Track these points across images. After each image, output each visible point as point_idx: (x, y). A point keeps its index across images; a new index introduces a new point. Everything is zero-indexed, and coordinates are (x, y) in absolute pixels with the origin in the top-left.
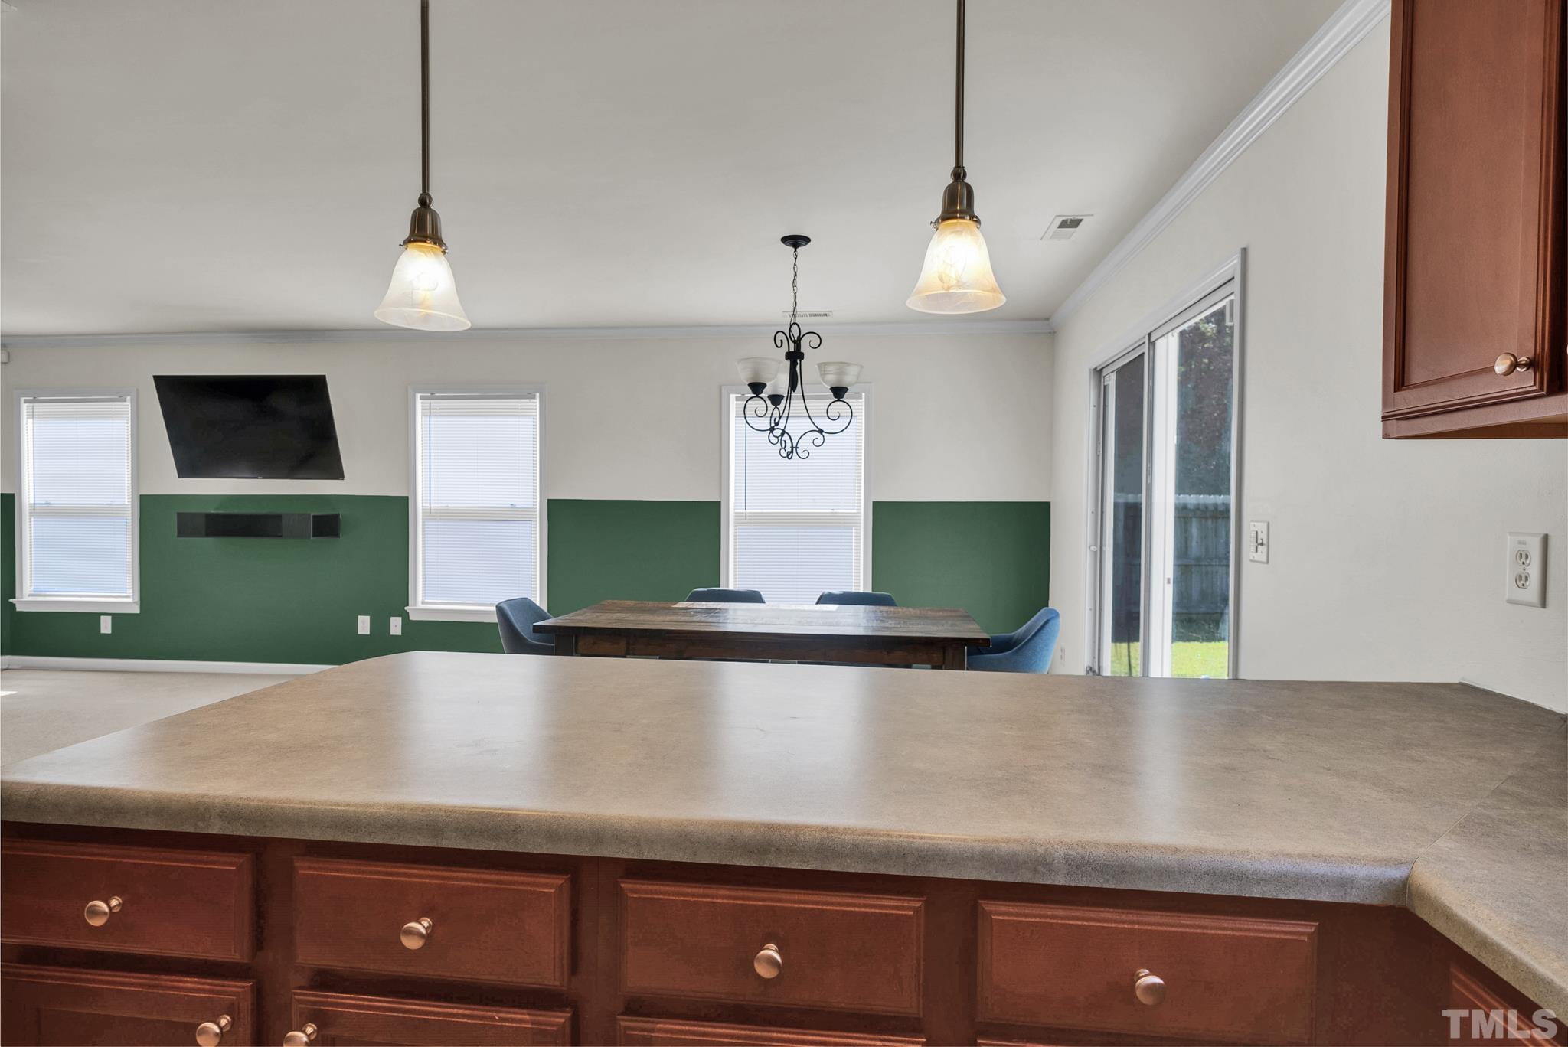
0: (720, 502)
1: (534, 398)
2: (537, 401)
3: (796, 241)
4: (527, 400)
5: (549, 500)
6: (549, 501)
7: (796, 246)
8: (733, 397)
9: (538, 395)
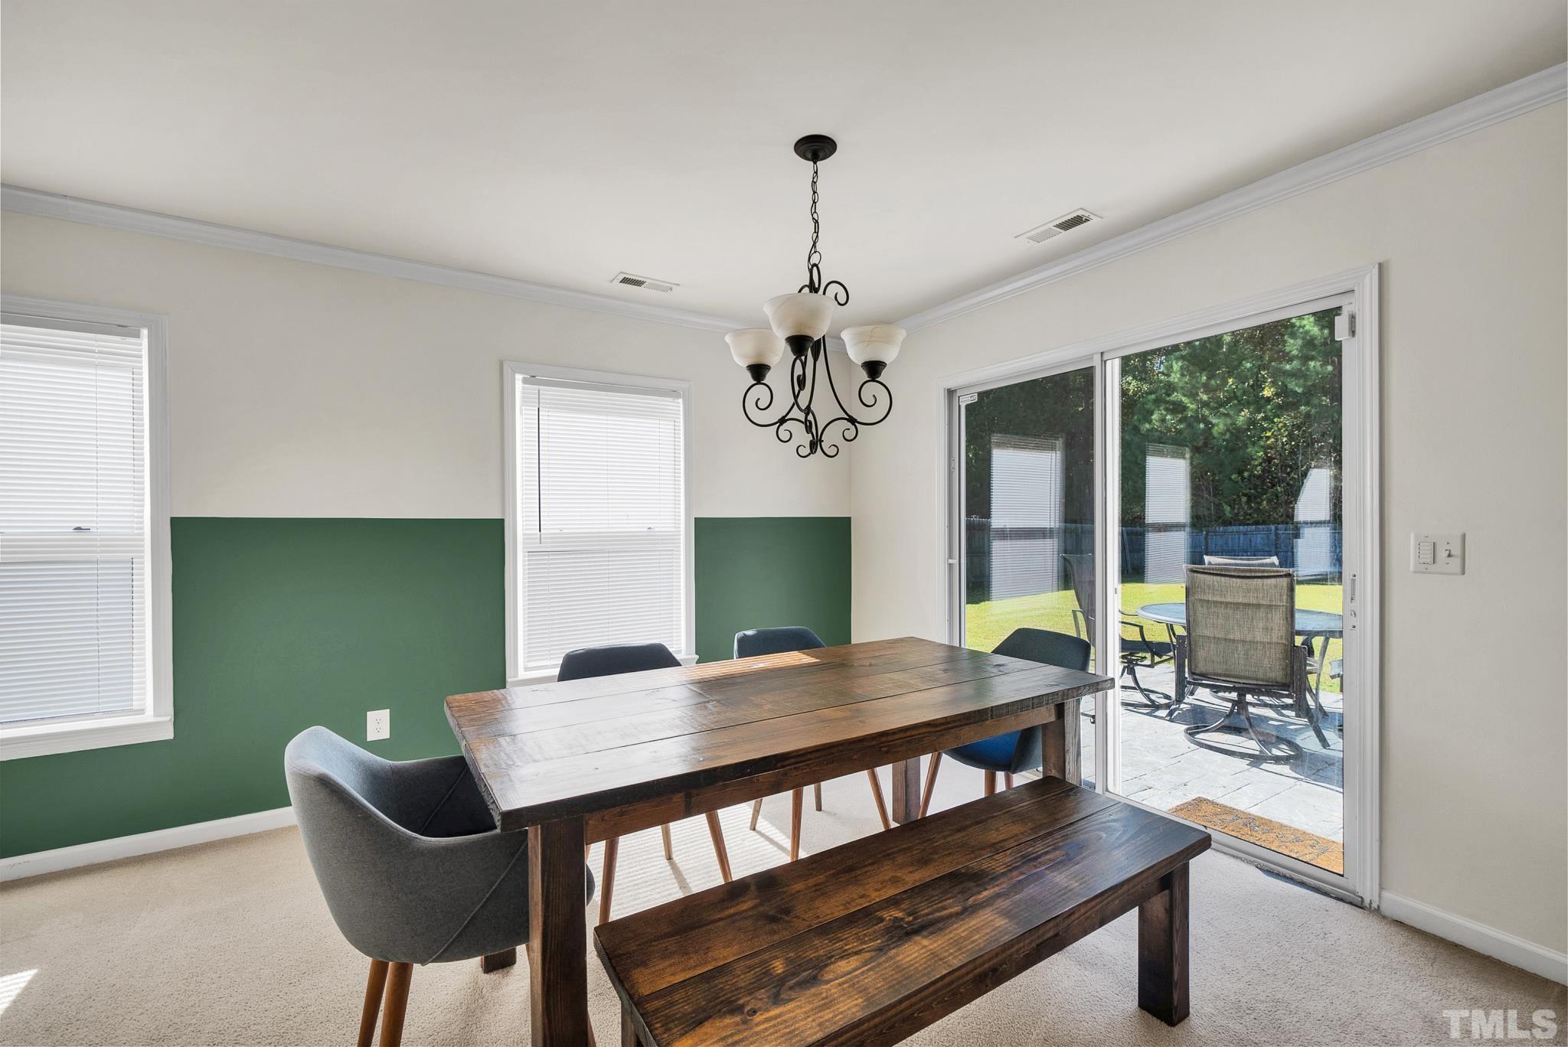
0: (503, 520)
1: (138, 336)
2: (144, 341)
3: (816, 147)
4: (118, 338)
5: (173, 520)
6: (175, 522)
7: (815, 158)
8: (519, 377)
9: (145, 332)
